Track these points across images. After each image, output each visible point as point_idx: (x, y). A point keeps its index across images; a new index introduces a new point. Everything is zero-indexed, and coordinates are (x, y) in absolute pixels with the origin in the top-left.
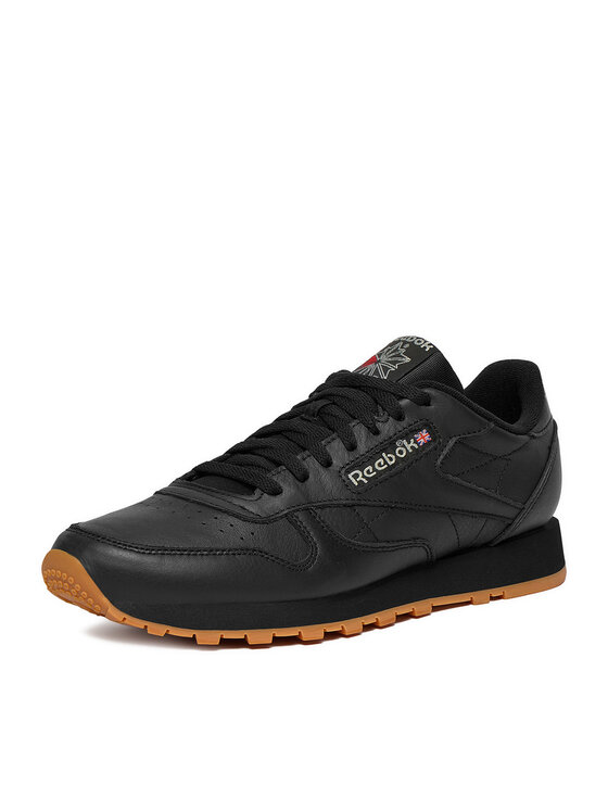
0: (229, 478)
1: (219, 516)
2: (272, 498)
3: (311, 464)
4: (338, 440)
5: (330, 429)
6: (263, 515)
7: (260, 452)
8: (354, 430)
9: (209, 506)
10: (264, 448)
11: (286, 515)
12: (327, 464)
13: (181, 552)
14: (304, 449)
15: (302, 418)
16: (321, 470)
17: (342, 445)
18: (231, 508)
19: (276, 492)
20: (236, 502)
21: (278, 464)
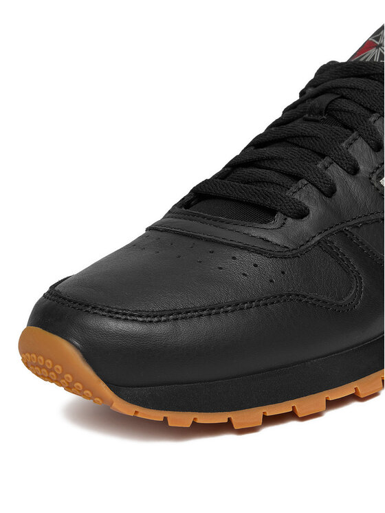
0: (239, 201)
1: (237, 255)
2: (299, 222)
3: (336, 173)
4: (360, 140)
5: (346, 127)
6: (291, 246)
7: (267, 164)
8: (375, 125)
9: (222, 243)
10: (271, 159)
11: (319, 242)
12: (354, 170)
13: (198, 312)
14: (323, 156)
15: (306, 120)
16: (349, 179)
17: (365, 146)
18: (251, 243)
19: (302, 214)
20: (254, 233)
21: (297, 178)
